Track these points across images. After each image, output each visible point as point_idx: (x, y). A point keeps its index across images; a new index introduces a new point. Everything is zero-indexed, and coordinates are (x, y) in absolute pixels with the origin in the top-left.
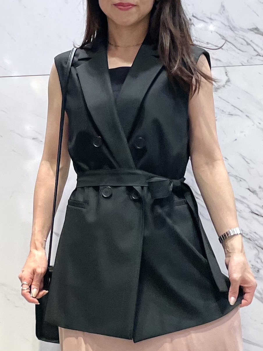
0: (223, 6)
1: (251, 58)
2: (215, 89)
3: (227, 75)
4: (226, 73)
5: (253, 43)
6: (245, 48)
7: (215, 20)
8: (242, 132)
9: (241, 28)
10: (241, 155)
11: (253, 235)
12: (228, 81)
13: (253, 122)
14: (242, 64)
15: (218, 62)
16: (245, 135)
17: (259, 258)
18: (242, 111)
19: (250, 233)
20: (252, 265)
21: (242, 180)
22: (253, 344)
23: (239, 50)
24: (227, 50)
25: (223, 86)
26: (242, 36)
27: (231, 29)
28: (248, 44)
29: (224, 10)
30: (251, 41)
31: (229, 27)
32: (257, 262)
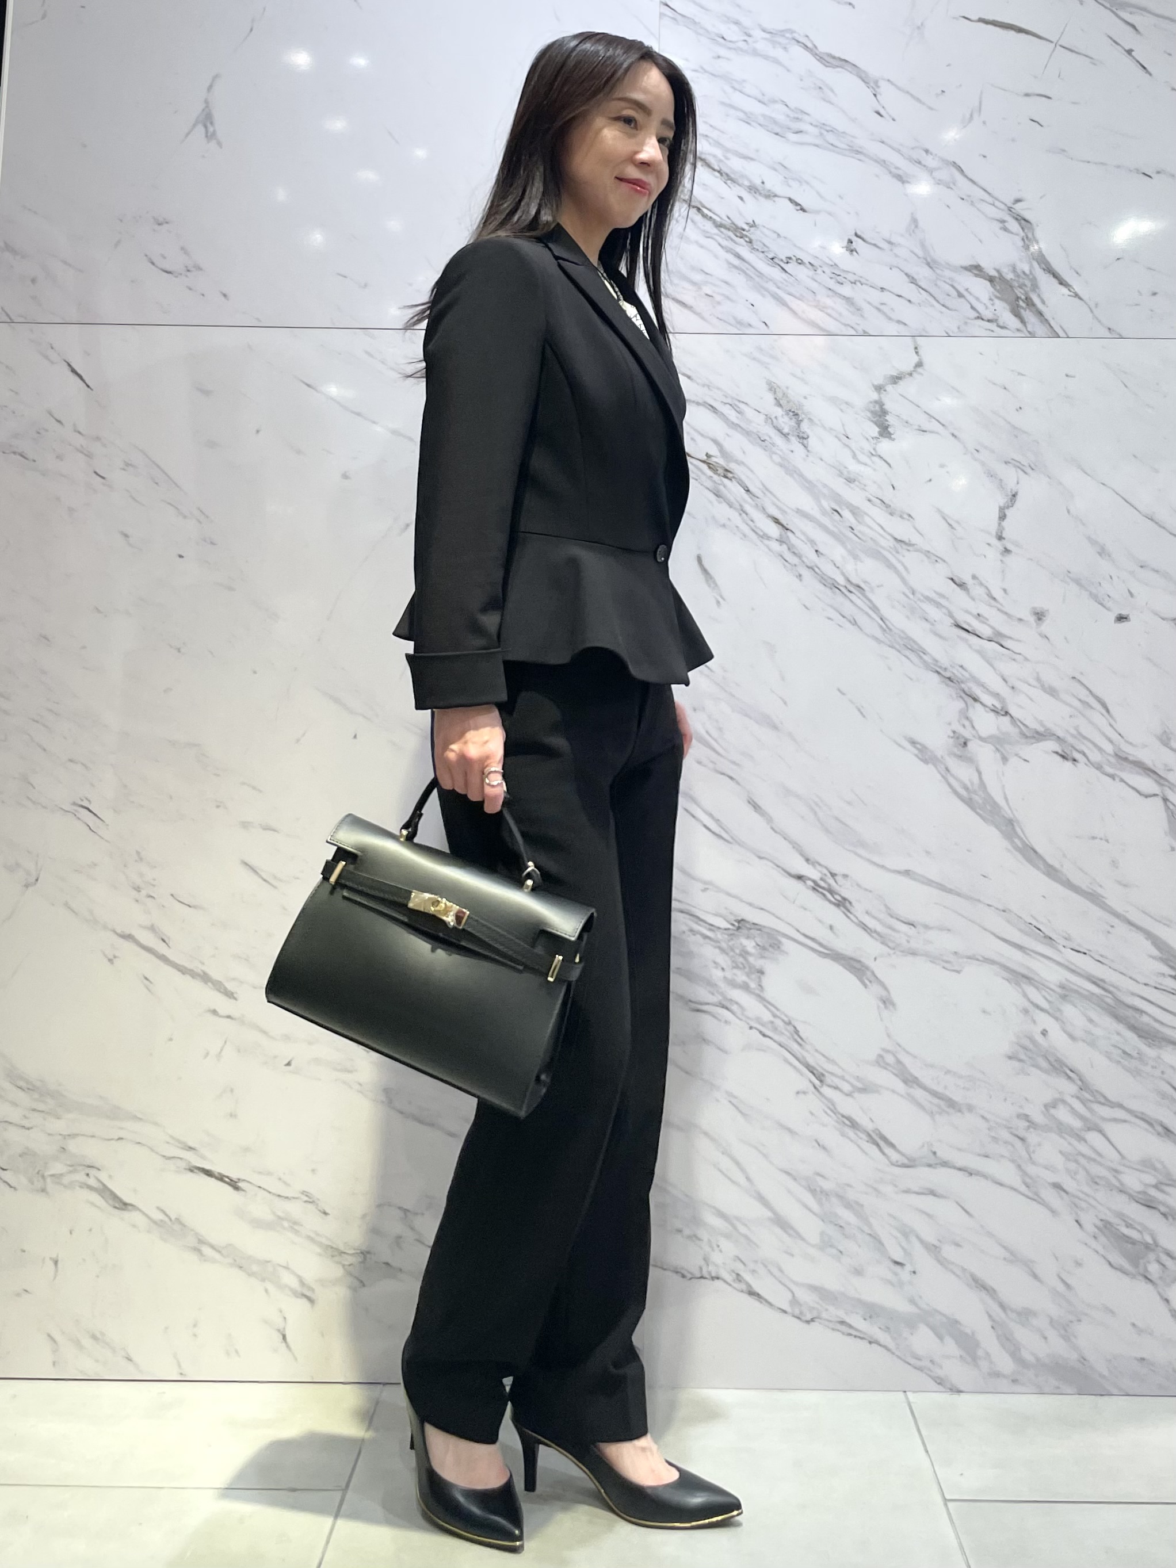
0: (915, 221)
1: (966, 323)
2: (894, 378)
3: (917, 353)
4: (916, 348)
5: (970, 293)
6: (955, 302)
7: (899, 244)
8: (942, 466)
9: (948, 264)
10: (939, 511)
11: (958, 671)
12: (919, 364)
13: (965, 447)
14: (947, 333)
15: (902, 326)
16: (947, 472)
17: (967, 718)
18: (943, 425)
19: (953, 667)
20: (954, 732)
21: (939, 560)
22: (950, 891)
23: (943, 305)
24: (919, 304)
25: (908, 374)
26: (949, 279)
27: (928, 264)
28: (960, 295)
29: (916, 227)
30: (967, 290)
31: (925, 261)
32: (964, 726)
